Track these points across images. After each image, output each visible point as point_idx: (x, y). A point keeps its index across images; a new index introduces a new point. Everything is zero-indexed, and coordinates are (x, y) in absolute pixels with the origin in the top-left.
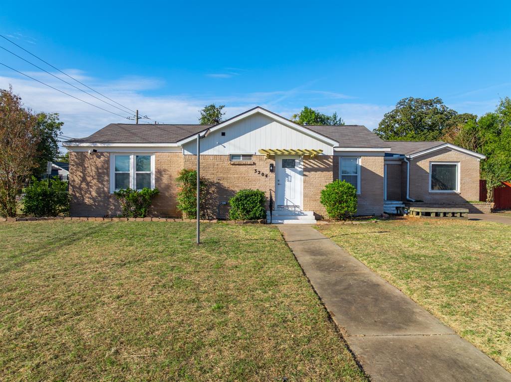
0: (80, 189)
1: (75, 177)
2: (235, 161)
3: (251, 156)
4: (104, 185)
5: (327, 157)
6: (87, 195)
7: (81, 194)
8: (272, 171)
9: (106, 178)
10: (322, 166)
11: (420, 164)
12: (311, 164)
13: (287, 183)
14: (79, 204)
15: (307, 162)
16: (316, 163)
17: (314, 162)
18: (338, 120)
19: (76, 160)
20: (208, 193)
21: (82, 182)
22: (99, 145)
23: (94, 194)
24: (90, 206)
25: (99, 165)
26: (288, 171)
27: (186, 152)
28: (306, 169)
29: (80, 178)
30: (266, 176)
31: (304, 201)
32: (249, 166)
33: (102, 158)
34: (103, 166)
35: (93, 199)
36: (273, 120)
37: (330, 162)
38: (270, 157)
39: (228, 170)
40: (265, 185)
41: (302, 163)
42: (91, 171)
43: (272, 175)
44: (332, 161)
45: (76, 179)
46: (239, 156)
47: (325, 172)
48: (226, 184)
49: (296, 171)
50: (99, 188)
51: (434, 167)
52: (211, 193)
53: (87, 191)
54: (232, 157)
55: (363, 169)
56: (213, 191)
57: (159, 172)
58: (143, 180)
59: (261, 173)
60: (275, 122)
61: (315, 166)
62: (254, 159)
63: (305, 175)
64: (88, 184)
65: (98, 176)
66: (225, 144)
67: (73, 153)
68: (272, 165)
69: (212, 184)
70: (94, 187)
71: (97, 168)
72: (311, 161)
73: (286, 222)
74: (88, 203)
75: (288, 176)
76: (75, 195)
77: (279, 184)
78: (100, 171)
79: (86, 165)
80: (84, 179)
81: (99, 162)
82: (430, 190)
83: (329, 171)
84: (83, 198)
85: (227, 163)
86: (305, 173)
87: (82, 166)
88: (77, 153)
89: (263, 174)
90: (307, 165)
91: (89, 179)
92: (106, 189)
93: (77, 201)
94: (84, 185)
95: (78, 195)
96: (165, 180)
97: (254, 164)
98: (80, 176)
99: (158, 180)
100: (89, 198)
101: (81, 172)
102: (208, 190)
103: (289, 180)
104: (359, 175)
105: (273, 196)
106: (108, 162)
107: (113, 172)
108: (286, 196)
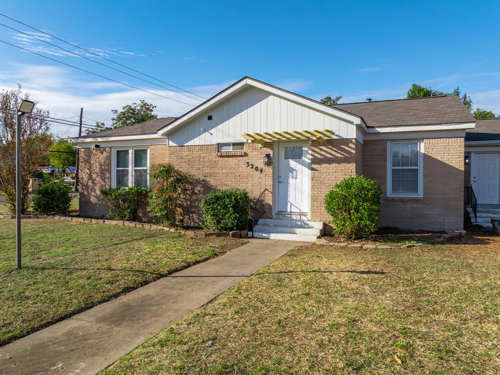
0: (87, 186)
1: (83, 174)
2: (224, 152)
3: (242, 144)
4: (106, 183)
5: (346, 141)
6: (93, 193)
7: (88, 192)
8: (268, 164)
9: (108, 175)
10: (339, 155)
12: (323, 153)
13: (291, 181)
14: (87, 202)
15: (316, 150)
16: (329, 151)
17: (326, 149)
18: (461, 96)
19: (84, 156)
20: (193, 193)
21: (89, 179)
22: (100, 140)
23: (98, 192)
24: (95, 205)
25: (102, 161)
26: (293, 163)
27: (171, 144)
28: (315, 161)
29: (87, 176)
30: (261, 171)
31: (313, 206)
32: (239, 158)
33: (105, 154)
34: (105, 162)
35: (97, 197)
36: (269, 94)
37: (352, 149)
38: (266, 145)
39: (216, 163)
40: (259, 184)
41: (310, 152)
42: (96, 168)
43: (269, 170)
44: (353, 146)
45: (84, 177)
46: (228, 145)
47: (343, 165)
48: (212, 182)
49: (303, 163)
50: (102, 186)
52: (196, 193)
53: (93, 189)
54: (221, 146)
55: (427, 158)
56: (199, 191)
58: (140, 178)
59: (255, 166)
60: (272, 96)
61: (328, 156)
62: (245, 149)
63: (313, 169)
64: (93, 181)
65: (101, 173)
66: (212, 131)
67: (82, 150)
68: (268, 156)
69: (198, 182)
70: (98, 185)
71: (101, 165)
72: (323, 148)
73: (273, 236)
74: (93, 202)
75: (292, 170)
76: (84, 193)
77: (280, 182)
78: (103, 167)
79: (92, 162)
80: (90, 177)
81: (102, 158)
83: (349, 162)
84: (89, 196)
85: (214, 155)
86: (313, 166)
87: (88, 163)
88: (85, 149)
89: (257, 169)
90: (316, 155)
91: (94, 176)
92: (107, 187)
93: (85, 200)
94: (90, 183)
95: (85, 192)
97: (246, 155)
98: (87, 173)
100: (94, 196)
101: (88, 169)
102: (193, 189)
103: (294, 176)
104: (421, 167)
105: (268, 199)
106: (109, 158)
107: (114, 168)
108: (291, 198)
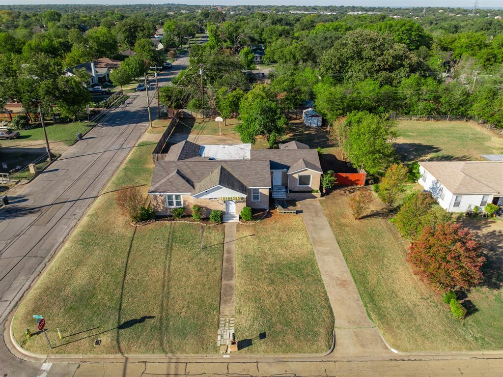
0: (156, 207)
2: (211, 200)
3: (217, 198)
4: (165, 205)
5: (244, 198)
6: (159, 209)
9: (165, 203)
10: (242, 201)
11: (294, 175)
13: (230, 206)
14: (157, 211)
19: (154, 198)
23: (162, 208)
26: (231, 202)
30: (223, 205)
31: (236, 211)
32: (216, 202)
35: (162, 210)
36: (222, 188)
38: (224, 199)
39: (209, 203)
40: (222, 208)
41: (235, 200)
42: (160, 201)
43: (225, 204)
45: (155, 204)
46: (212, 198)
48: (208, 207)
50: (163, 206)
51: (300, 177)
53: (159, 207)
54: (210, 199)
55: (261, 193)
57: (185, 201)
58: (178, 203)
61: (240, 201)
63: (236, 203)
64: (159, 205)
65: (162, 203)
66: (208, 195)
67: (152, 196)
68: (224, 201)
69: (204, 207)
70: (161, 206)
73: (229, 221)
74: (160, 211)
75: (230, 204)
77: (227, 206)
78: (163, 201)
79: (158, 199)
80: (157, 204)
81: (162, 198)
82: (298, 185)
83: (244, 202)
85: (208, 201)
87: (156, 199)
88: (154, 195)
89: (221, 204)
90: (237, 201)
91: (159, 203)
94: (158, 205)
95: (156, 209)
96: (187, 203)
97: (218, 201)
99: (184, 204)
101: (156, 201)
102: (202, 209)
104: (259, 195)
105: (225, 211)
106: (165, 198)
107: (167, 201)
108: (230, 209)
